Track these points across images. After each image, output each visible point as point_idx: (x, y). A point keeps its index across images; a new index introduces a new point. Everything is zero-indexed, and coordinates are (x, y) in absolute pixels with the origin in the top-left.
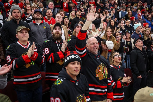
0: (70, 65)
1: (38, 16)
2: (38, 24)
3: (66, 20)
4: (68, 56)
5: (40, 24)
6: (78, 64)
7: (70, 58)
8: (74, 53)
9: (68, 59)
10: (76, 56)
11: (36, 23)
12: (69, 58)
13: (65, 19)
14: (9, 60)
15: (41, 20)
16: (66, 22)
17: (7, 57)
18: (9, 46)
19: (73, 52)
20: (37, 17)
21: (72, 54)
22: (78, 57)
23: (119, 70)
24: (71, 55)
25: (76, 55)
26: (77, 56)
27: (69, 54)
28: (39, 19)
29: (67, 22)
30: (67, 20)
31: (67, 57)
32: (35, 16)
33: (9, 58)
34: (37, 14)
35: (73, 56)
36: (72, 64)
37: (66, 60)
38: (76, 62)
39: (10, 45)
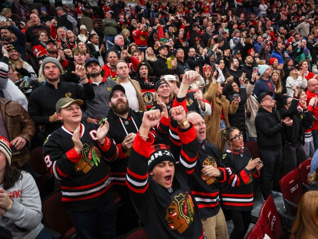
0: (158, 169)
1: (95, 70)
2: (98, 84)
3: (143, 69)
4: (153, 154)
5: (100, 84)
6: (170, 165)
7: (156, 156)
8: (162, 148)
9: (152, 158)
10: (164, 152)
11: (94, 83)
12: (154, 156)
13: (141, 68)
14: (48, 163)
15: (100, 75)
16: (143, 73)
17: (46, 158)
18: (48, 138)
19: (160, 147)
20: (93, 72)
21: (158, 149)
22: (168, 154)
23: (242, 155)
24: (157, 152)
25: (166, 151)
26: (166, 153)
27: (154, 151)
28: (98, 75)
29: (146, 73)
30: (146, 69)
31: (151, 155)
32: (90, 70)
33: (49, 160)
34: (92, 66)
35: (160, 154)
36: (161, 166)
37: (150, 161)
38: (167, 162)
39: (50, 135)
